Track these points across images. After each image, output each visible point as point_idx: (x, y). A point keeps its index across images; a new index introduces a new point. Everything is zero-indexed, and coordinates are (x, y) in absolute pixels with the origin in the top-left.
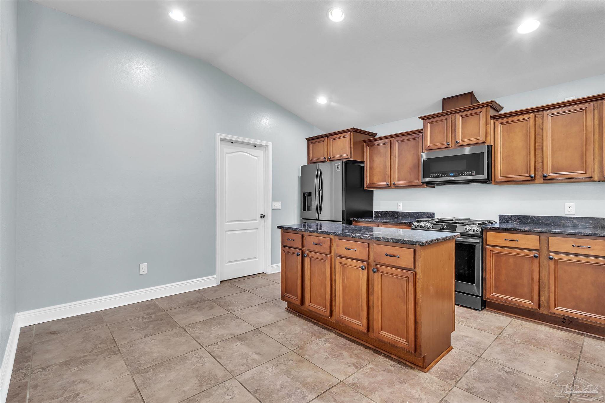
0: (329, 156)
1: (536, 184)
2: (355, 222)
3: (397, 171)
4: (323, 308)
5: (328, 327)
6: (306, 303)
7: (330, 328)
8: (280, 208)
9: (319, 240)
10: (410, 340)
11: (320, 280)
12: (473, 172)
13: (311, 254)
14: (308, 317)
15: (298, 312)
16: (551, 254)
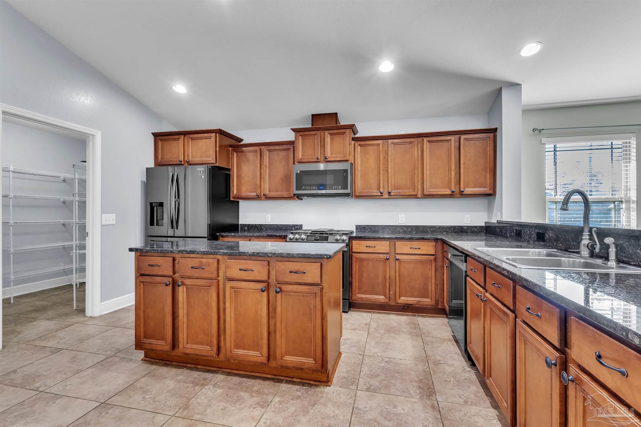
0: (186, 159)
1: (383, 198)
2: (222, 237)
3: (267, 181)
4: (207, 347)
5: (212, 368)
6: (181, 346)
7: (215, 369)
8: (114, 223)
9: (201, 262)
10: (317, 357)
11: (202, 313)
12: (340, 187)
13: (187, 282)
14: (180, 363)
15: (165, 361)
16: (397, 256)
